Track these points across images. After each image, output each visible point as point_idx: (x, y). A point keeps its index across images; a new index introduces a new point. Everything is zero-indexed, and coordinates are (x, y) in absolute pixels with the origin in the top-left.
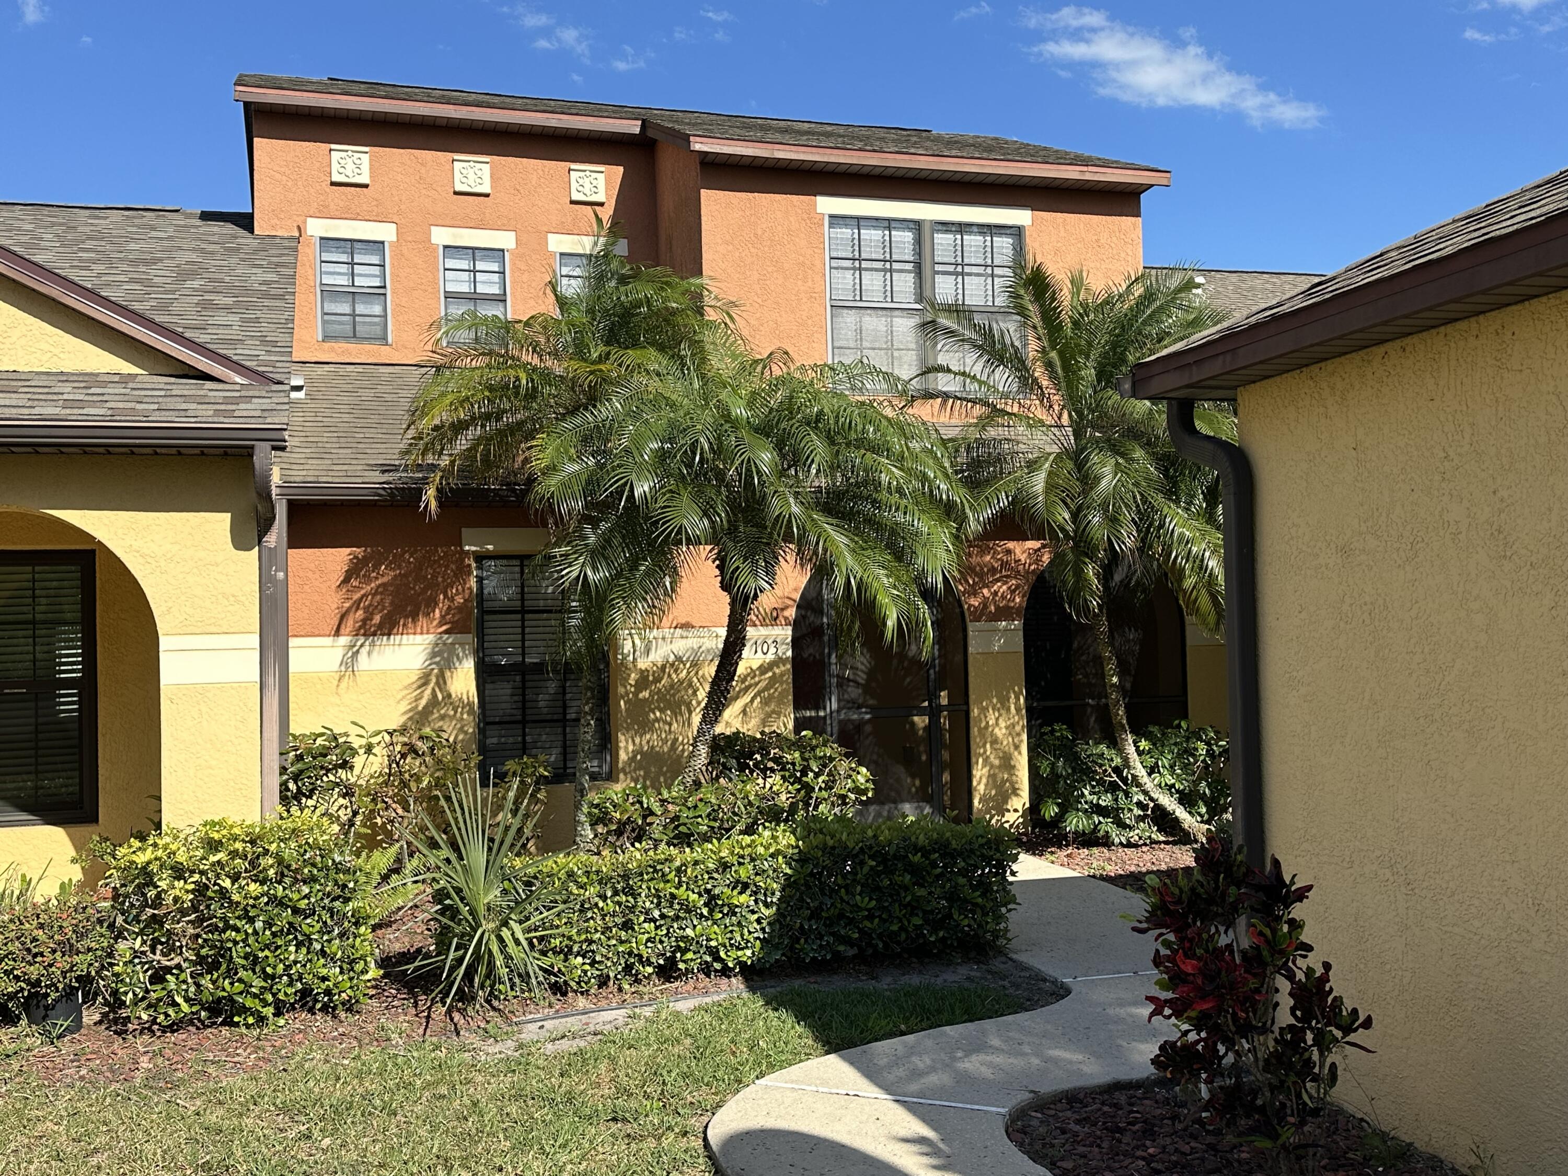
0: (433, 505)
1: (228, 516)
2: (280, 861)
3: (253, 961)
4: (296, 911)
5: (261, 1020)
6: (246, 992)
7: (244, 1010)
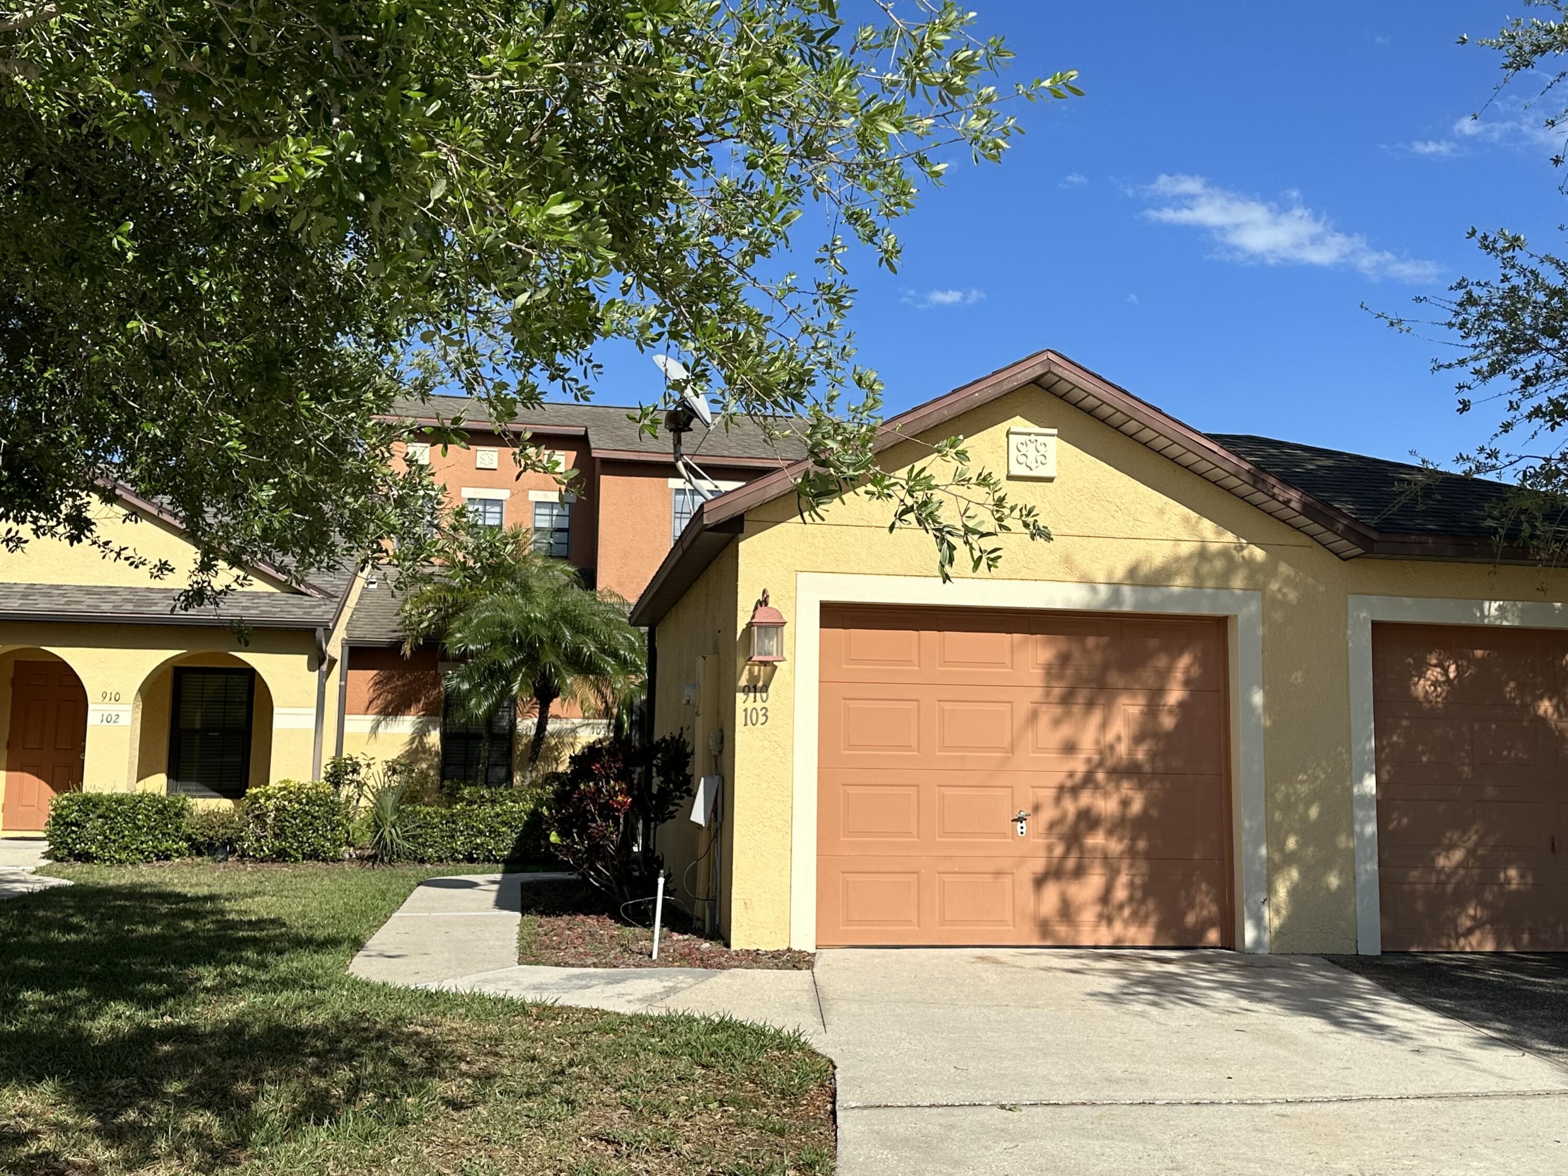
0: (408, 653)
1: (306, 657)
2: (307, 795)
3: (295, 836)
4: (313, 817)
5: (297, 860)
6: (291, 847)
7: (290, 856)
